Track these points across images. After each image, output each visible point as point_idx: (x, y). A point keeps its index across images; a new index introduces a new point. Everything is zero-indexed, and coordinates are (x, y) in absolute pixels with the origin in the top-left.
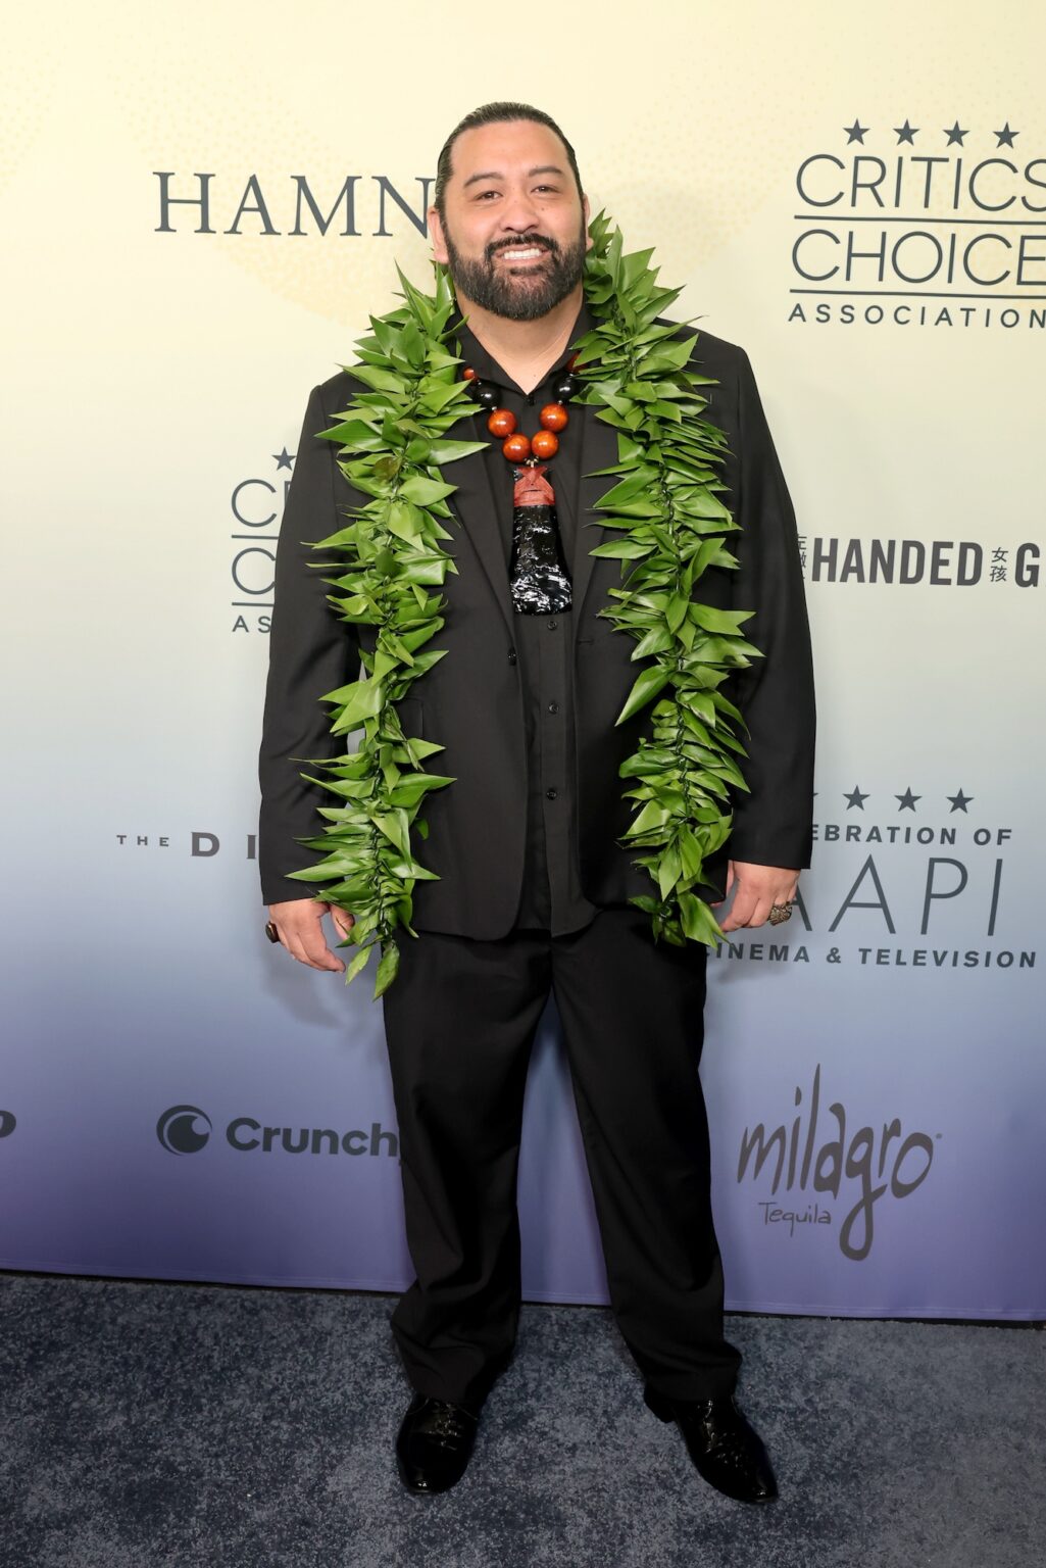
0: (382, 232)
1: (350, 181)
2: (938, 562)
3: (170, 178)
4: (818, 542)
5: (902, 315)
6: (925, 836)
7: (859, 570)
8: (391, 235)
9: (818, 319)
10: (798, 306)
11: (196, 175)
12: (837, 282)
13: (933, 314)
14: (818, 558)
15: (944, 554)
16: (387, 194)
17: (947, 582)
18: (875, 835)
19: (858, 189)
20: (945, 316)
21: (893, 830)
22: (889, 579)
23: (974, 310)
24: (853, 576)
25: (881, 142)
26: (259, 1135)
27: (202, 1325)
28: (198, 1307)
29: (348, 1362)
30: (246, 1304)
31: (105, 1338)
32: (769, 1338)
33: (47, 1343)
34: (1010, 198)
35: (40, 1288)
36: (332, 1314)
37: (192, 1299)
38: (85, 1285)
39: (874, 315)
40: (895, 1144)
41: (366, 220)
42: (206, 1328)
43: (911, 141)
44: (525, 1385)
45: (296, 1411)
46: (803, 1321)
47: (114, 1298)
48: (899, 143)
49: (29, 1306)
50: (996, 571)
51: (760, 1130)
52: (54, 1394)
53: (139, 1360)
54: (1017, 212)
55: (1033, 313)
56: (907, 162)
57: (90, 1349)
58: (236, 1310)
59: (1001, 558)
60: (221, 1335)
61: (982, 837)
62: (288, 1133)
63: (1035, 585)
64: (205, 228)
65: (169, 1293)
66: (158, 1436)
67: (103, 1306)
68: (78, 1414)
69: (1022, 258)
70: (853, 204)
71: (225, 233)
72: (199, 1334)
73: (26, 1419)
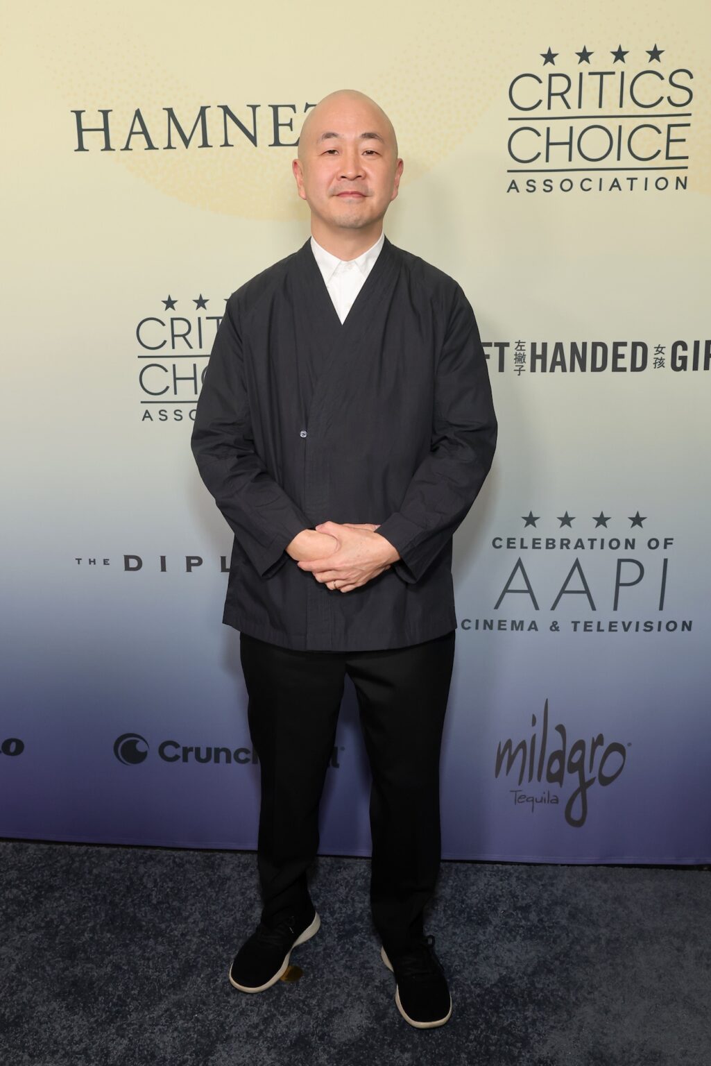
0: (226, 144)
1: (203, 110)
2: (617, 356)
3: (83, 115)
4: (534, 345)
5: (586, 185)
6: (614, 544)
7: (563, 363)
8: (232, 146)
9: (527, 190)
10: (513, 182)
11: (99, 111)
12: (540, 164)
13: (607, 184)
14: (534, 357)
15: (621, 350)
16: (228, 118)
17: (624, 370)
18: (579, 544)
19: (552, 97)
20: (616, 184)
21: (592, 541)
22: (583, 369)
23: (636, 179)
24: (558, 368)
25: (567, 63)
26: (179, 752)
27: (147, 874)
28: (145, 863)
29: (239, 897)
30: (177, 860)
31: (84, 883)
32: (518, 878)
33: (47, 886)
34: (659, 98)
35: (45, 851)
36: (231, 866)
37: (142, 857)
38: (74, 848)
39: (566, 185)
40: (600, 750)
41: (215, 136)
42: (149, 876)
43: (588, 61)
44: (354, 911)
45: (203, 930)
46: (542, 868)
47: (93, 857)
48: (580, 62)
49: (38, 863)
50: (658, 361)
51: (509, 744)
52: (48, 919)
53: (105, 897)
54: (665, 108)
55: (678, 179)
56: (586, 77)
57: (74, 890)
58: (169, 864)
59: (661, 352)
60: (158, 880)
61: (653, 544)
62: (198, 750)
63: (685, 370)
64: (108, 147)
65: (127, 854)
66: (112, 947)
67: (85, 862)
68: (63, 933)
69: (669, 141)
70: (549, 108)
71: (122, 150)
72: (145, 880)
73: (30, 936)
